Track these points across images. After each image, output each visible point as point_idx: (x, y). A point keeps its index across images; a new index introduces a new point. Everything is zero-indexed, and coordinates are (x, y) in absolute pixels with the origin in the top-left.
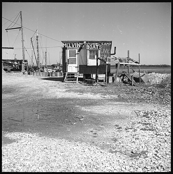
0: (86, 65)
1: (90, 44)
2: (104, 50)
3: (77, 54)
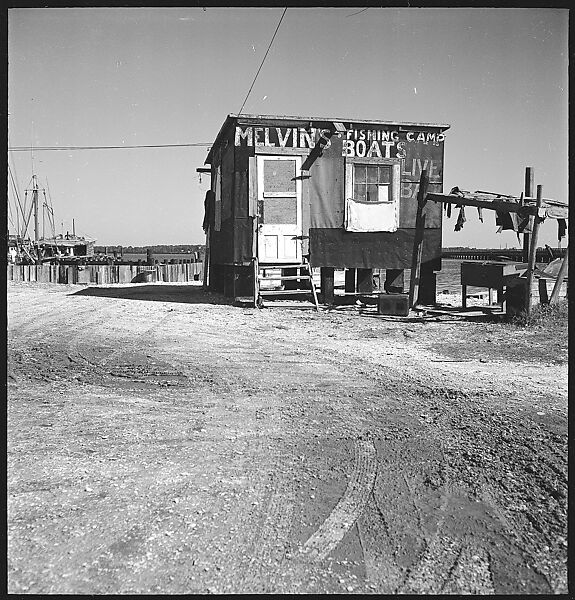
1: (359, 135)
2: (417, 164)
3: (301, 178)
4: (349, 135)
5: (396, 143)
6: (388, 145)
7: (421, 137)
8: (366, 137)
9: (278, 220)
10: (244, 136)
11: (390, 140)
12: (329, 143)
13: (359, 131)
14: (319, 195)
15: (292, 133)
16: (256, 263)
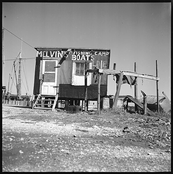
0: (71, 85)
1: (78, 53)
2: (98, 63)
3: (57, 67)
4: (74, 53)
5: (91, 56)
6: (88, 56)
7: (100, 53)
8: (80, 54)
9: (49, 81)
10: (39, 54)
11: (89, 55)
12: (68, 56)
13: (78, 52)
14: (63, 73)
15: (55, 53)
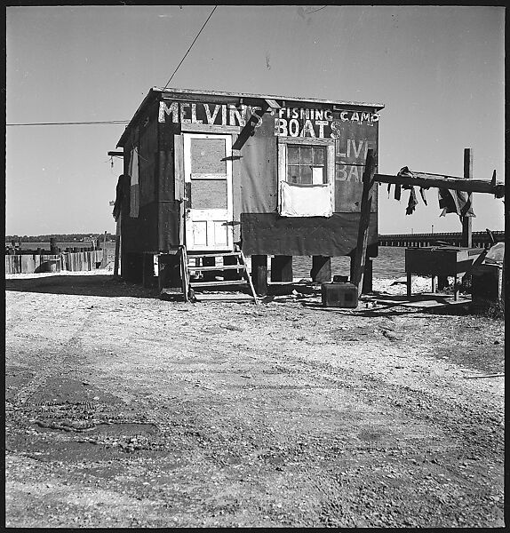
1: (292, 114)
2: (352, 146)
3: (232, 158)
4: (281, 113)
5: (330, 123)
6: (322, 124)
7: (355, 117)
8: (300, 116)
9: (207, 204)
10: (168, 112)
11: (324, 119)
12: (261, 121)
13: (291, 109)
14: (250, 176)
15: (221, 109)
16: (184, 252)
